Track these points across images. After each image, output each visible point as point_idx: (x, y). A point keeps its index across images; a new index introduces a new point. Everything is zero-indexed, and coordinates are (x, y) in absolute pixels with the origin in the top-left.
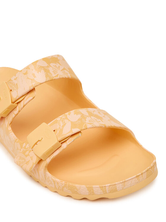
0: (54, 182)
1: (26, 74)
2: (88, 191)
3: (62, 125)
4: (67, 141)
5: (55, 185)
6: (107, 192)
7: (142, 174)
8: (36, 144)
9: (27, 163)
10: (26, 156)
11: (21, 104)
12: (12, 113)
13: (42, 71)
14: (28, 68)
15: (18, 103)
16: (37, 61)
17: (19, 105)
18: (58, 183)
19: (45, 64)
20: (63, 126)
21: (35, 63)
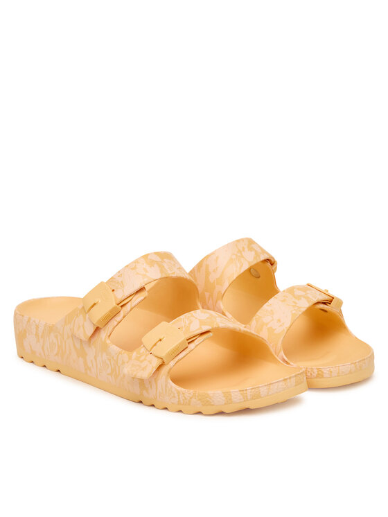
0: (178, 392)
1: (134, 268)
2: (224, 399)
3: (187, 322)
4: (195, 341)
5: (179, 398)
6: (249, 398)
7: (290, 378)
8: (155, 345)
9: (144, 369)
10: (142, 362)
11: (128, 307)
12: (112, 321)
13: (156, 266)
14: (136, 262)
15: (122, 306)
16: (148, 255)
17: (124, 308)
18: (183, 394)
19: (158, 259)
20: (190, 323)
21: (145, 257)
